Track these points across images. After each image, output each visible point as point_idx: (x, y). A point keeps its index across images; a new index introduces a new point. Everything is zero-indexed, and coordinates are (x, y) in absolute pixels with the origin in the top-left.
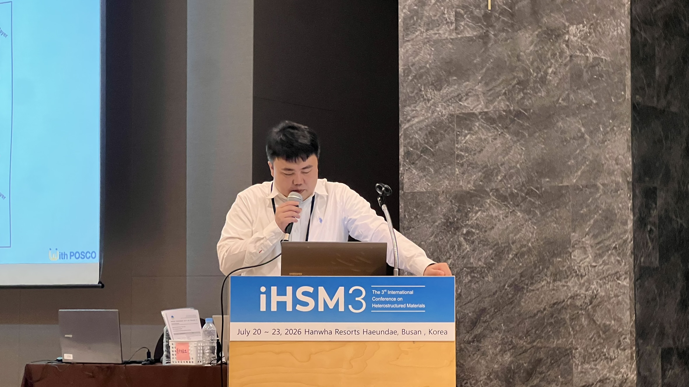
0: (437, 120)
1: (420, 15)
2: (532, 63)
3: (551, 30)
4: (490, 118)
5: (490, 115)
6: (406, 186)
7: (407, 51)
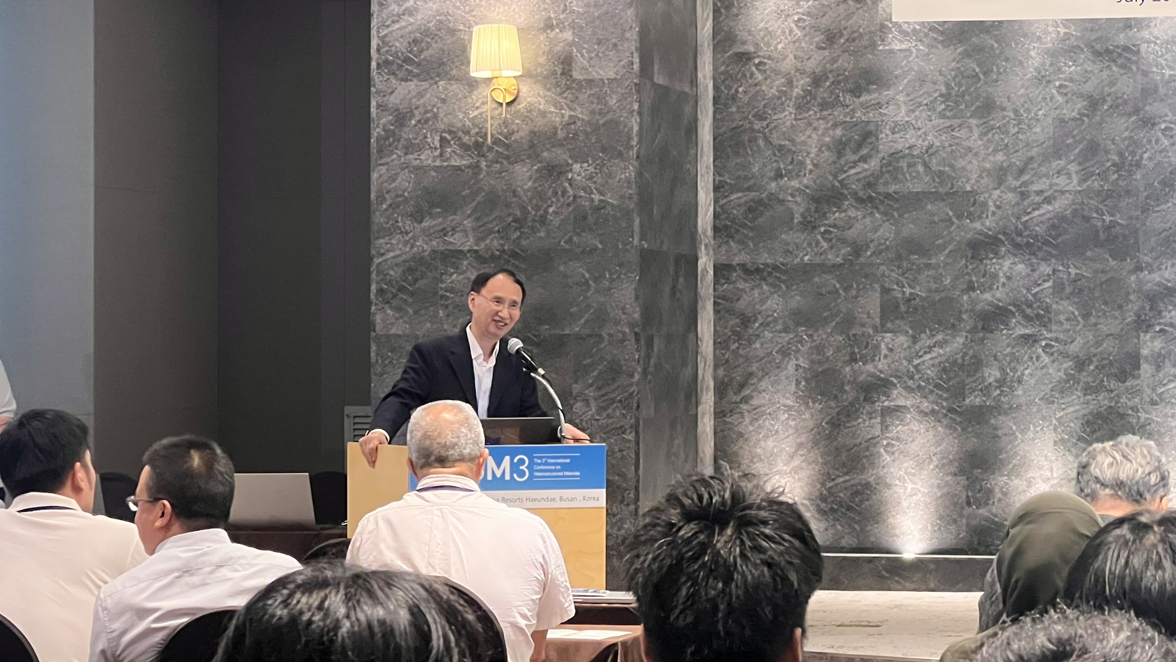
0: (417, 256)
1: (397, 137)
2: (530, 200)
3: (553, 167)
4: (480, 257)
5: (481, 253)
6: (378, 327)
7: (381, 176)
